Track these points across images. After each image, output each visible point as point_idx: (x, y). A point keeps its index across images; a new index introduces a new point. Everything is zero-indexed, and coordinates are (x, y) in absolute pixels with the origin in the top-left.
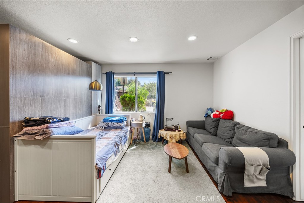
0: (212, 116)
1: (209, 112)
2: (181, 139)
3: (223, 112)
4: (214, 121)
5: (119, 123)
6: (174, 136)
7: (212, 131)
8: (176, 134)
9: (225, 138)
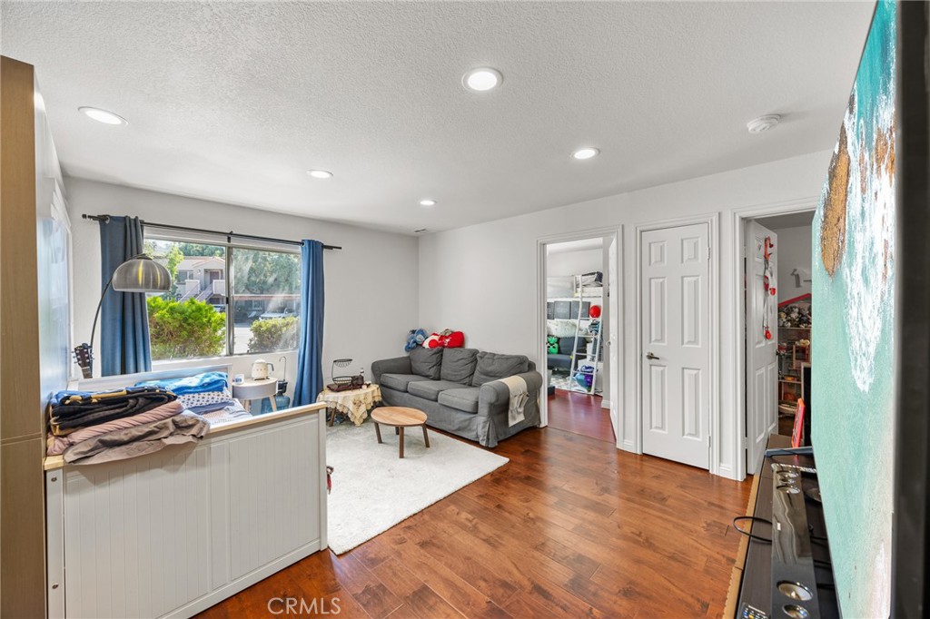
0: (426, 344)
1: (419, 337)
2: (374, 402)
3: (447, 335)
4: (436, 353)
5: (216, 393)
6: (362, 398)
7: (432, 372)
8: (366, 394)
9: (459, 378)
